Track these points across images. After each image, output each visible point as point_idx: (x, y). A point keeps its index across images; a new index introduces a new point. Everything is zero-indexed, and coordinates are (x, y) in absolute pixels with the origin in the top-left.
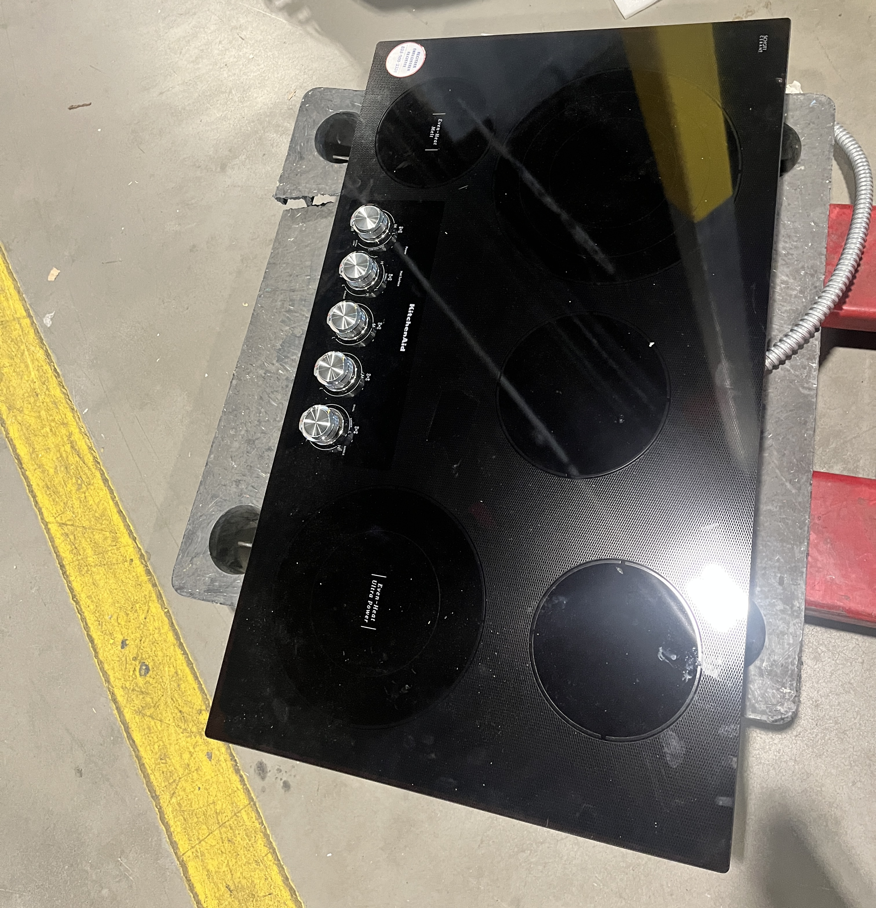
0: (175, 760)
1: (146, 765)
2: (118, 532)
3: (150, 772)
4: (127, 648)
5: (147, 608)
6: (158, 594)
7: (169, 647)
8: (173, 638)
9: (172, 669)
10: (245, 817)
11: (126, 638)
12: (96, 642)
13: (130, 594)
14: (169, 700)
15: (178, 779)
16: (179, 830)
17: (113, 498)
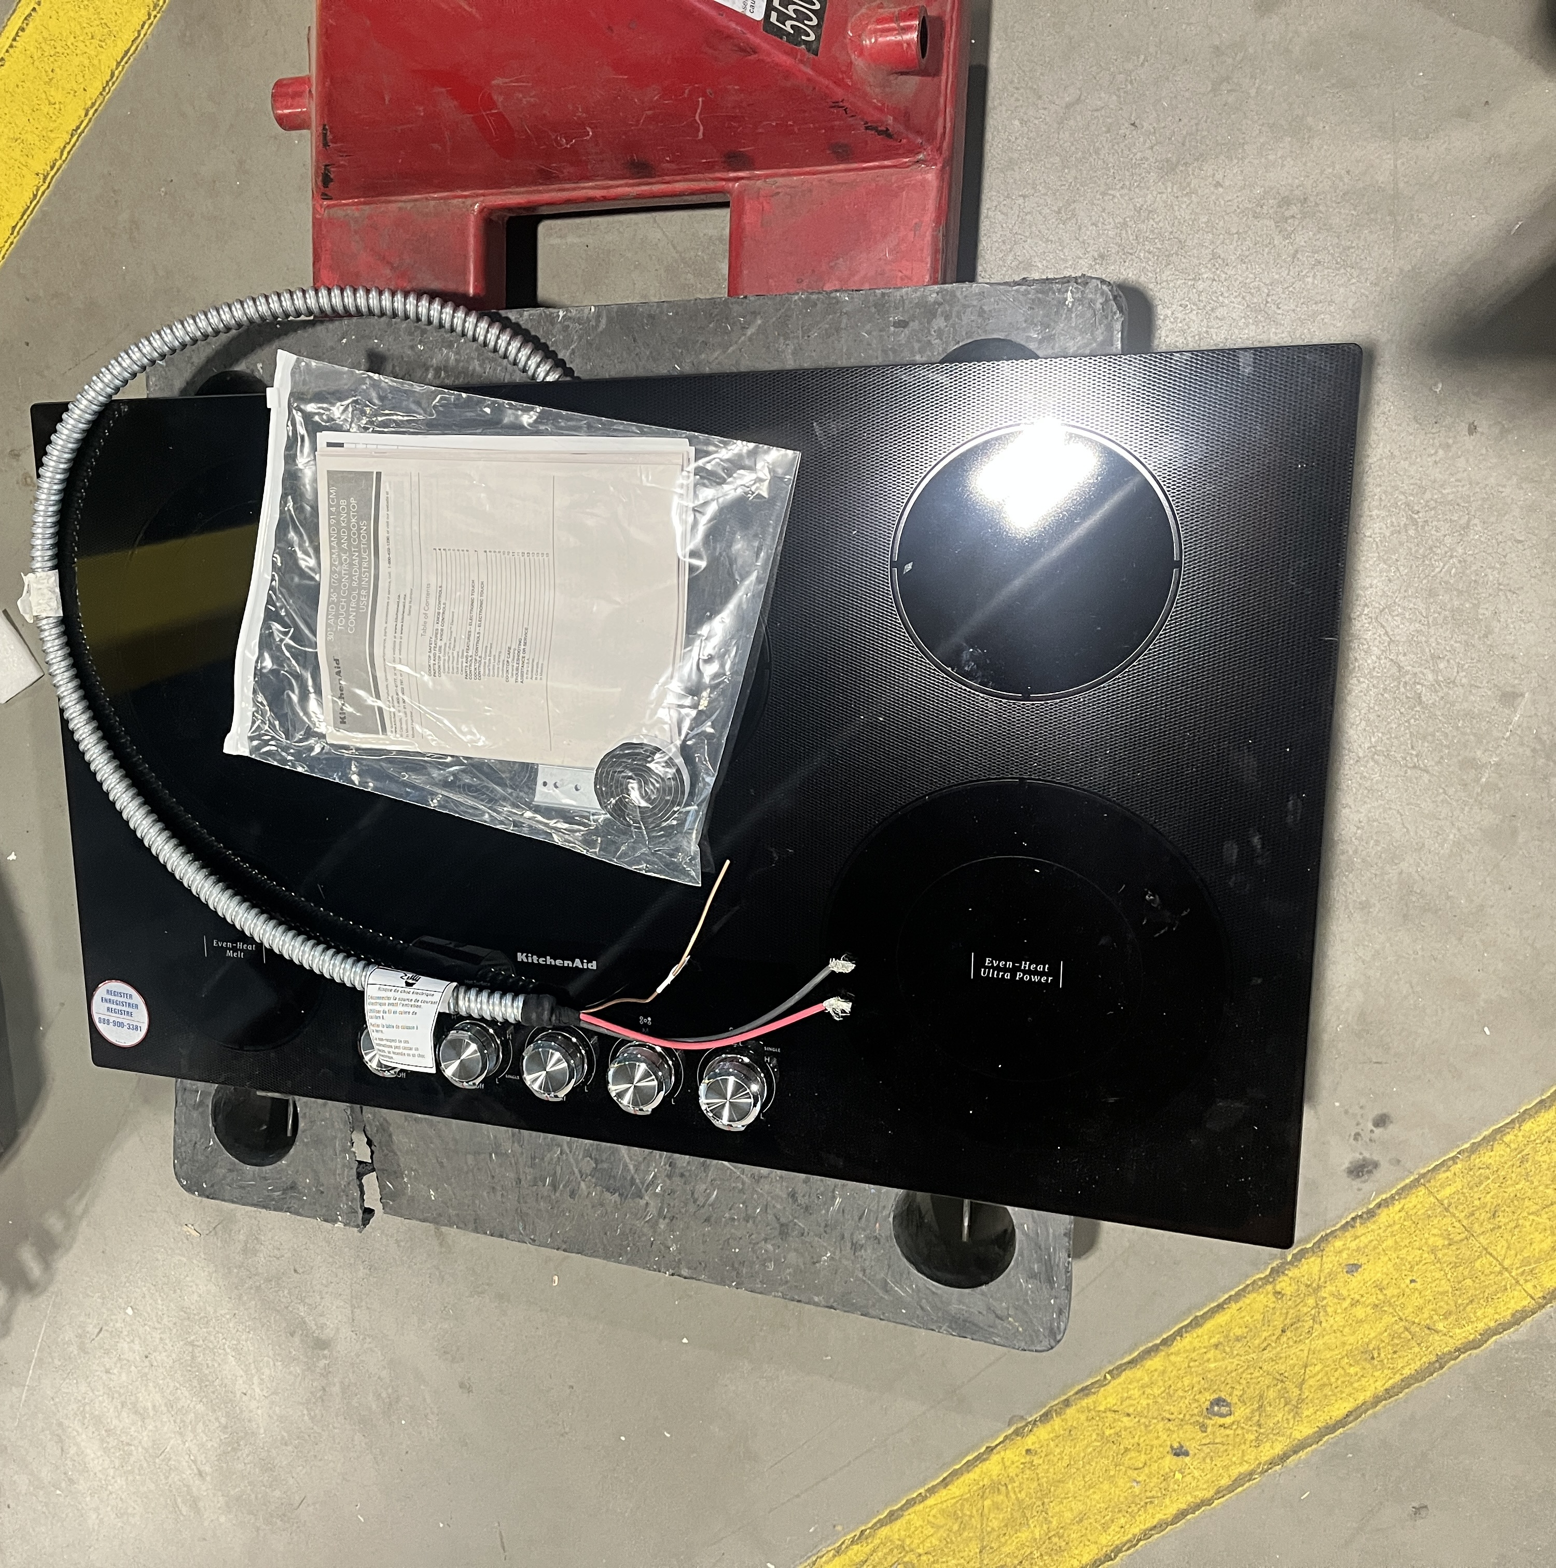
0: (1370, 1332)
1: (1387, 1386)
2: (981, 1484)
3: (1398, 1377)
4: (1187, 1445)
5: (1109, 1414)
6: (1081, 1394)
7: (1174, 1364)
8: (1157, 1359)
9: (1209, 1355)
10: (1448, 1191)
11: (1168, 1449)
12: (1184, 1506)
13: (1090, 1449)
14: (1266, 1355)
15: (1401, 1324)
16: (1490, 1311)
17: (922, 1498)
